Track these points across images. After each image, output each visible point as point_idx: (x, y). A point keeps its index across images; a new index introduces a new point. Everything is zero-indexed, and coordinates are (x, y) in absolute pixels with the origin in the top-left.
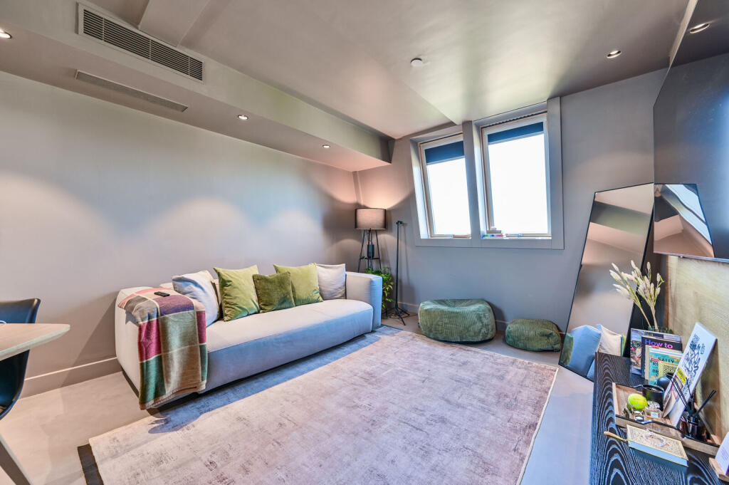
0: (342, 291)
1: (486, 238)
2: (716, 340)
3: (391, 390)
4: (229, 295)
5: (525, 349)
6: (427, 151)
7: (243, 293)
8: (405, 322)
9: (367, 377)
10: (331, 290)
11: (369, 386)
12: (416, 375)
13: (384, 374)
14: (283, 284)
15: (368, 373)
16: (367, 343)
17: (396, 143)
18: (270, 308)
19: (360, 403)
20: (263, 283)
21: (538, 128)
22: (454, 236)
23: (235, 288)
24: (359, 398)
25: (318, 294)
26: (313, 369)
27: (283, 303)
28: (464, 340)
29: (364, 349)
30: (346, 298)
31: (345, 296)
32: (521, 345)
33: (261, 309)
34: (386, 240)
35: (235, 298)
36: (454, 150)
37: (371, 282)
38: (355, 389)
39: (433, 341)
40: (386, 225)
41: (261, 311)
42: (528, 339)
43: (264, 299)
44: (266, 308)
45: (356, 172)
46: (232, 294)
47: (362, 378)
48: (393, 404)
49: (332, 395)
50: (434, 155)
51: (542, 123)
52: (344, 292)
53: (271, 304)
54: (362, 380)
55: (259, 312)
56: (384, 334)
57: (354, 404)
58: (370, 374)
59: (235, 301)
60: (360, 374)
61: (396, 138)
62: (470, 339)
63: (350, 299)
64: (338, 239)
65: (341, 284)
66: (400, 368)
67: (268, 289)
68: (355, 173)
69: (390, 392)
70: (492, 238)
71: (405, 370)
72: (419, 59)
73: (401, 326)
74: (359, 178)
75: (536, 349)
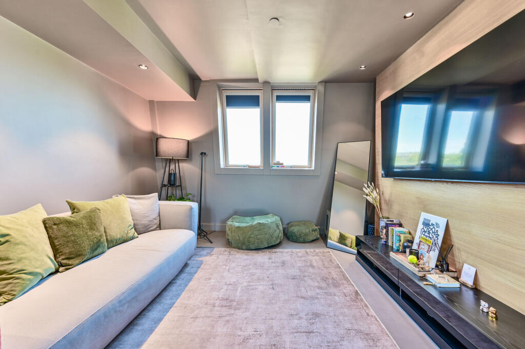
0: (157, 221)
1: (273, 168)
2: (448, 220)
3: (258, 308)
4: (7, 259)
5: (304, 242)
6: (228, 97)
7: (32, 250)
8: (211, 240)
9: (225, 303)
10: (146, 222)
11: (236, 311)
12: (263, 285)
13: (238, 294)
14: (95, 224)
15: (223, 299)
16: (195, 269)
17: (202, 84)
18: (77, 262)
19: (246, 334)
20: (65, 228)
21: (307, 98)
22: (249, 167)
23: (18, 244)
24: (241, 329)
25: (133, 230)
26: (160, 320)
27: (96, 249)
28: (270, 245)
29: (196, 275)
30: (160, 229)
31: (160, 227)
32: (302, 240)
33: (61, 265)
34: (188, 169)
35: (20, 260)
36: (252, 101)
37: (191, 209)
38: (228, 321)
39: (246, 251)
40: (188, 156)
41: (61, 269)
42: (306, 235)
43: (67, 250)
44: (70, 262)
45: (153, 101)
46: (11, 256)
47: (222, 306)
48: (272, 319)
49: (212, 340)
50: (233, 101)
51: (310, 96)
52: (158, 224)
53: (80, 255)
54: (224, 309)
55: (57, 271)
56: (201, 256)
57: (242, 337)
58: (227, 299)
59: (18, 267)
60: (217, 303)
61: (203, 79)
62: (273, 244)
63: (165, 229)
64: (134, 168)
65: (155, 215)
66: (245, 284)
67: (74, 235)
68: (151, 103)
69: (260, 310)
70: (278, 168)
71: (252, 284)
72: (278, 19)
73: (209, 245)
74: (156, 107)
75: (310, 240)
